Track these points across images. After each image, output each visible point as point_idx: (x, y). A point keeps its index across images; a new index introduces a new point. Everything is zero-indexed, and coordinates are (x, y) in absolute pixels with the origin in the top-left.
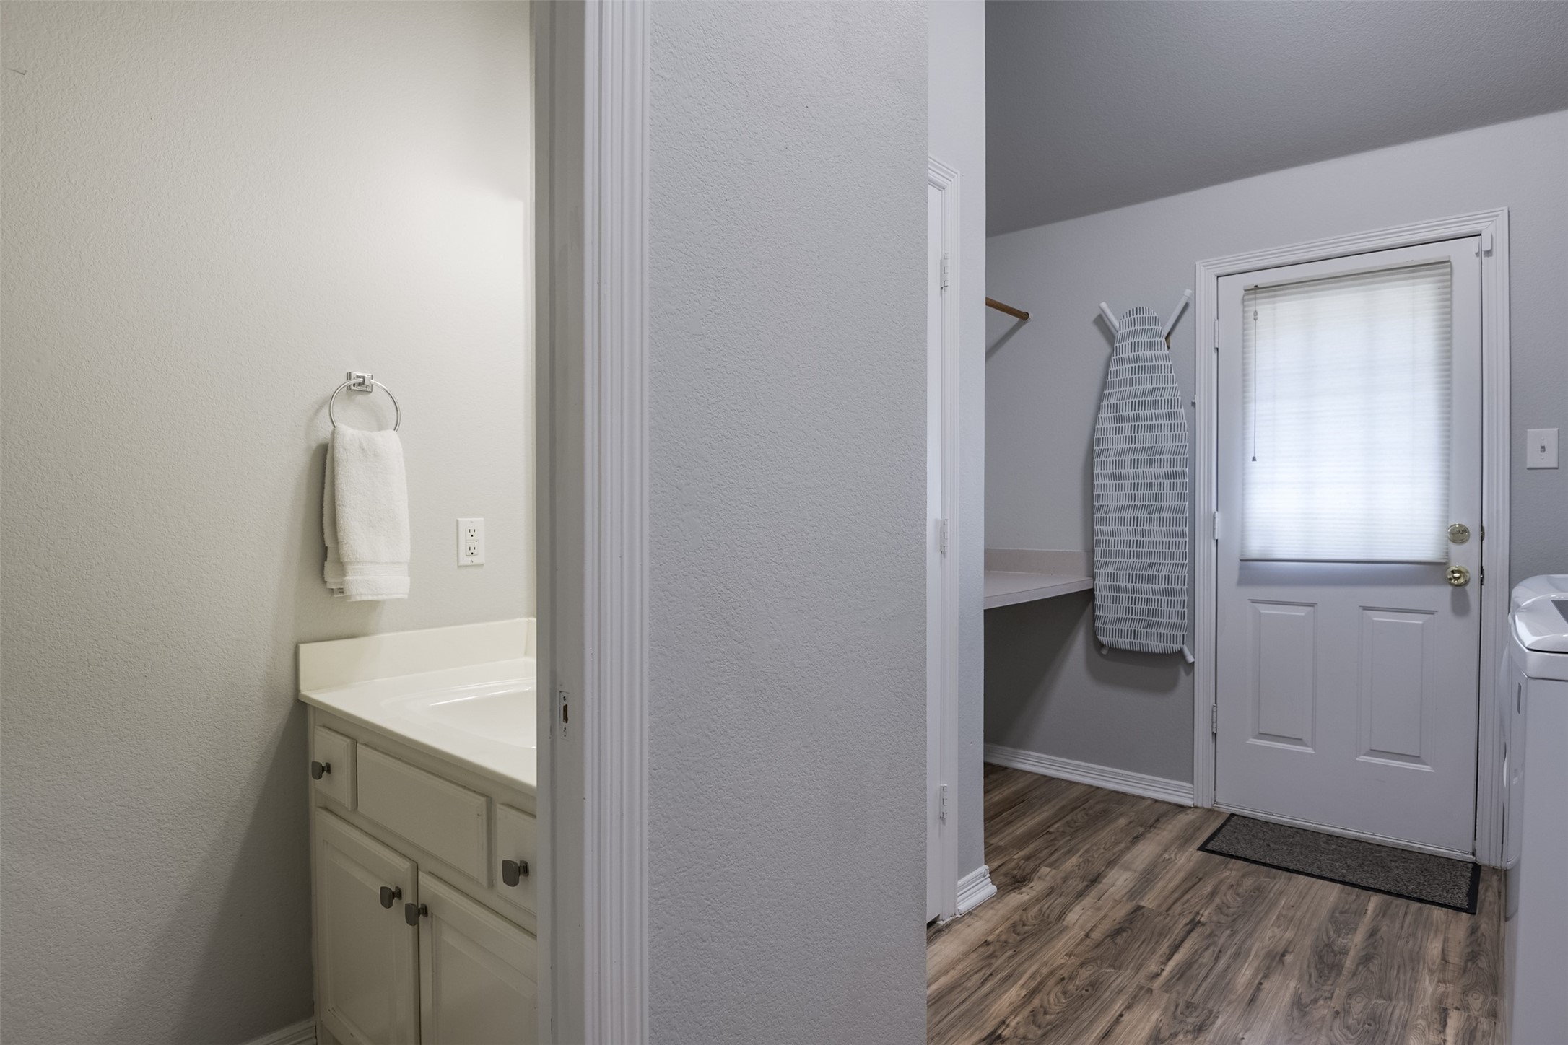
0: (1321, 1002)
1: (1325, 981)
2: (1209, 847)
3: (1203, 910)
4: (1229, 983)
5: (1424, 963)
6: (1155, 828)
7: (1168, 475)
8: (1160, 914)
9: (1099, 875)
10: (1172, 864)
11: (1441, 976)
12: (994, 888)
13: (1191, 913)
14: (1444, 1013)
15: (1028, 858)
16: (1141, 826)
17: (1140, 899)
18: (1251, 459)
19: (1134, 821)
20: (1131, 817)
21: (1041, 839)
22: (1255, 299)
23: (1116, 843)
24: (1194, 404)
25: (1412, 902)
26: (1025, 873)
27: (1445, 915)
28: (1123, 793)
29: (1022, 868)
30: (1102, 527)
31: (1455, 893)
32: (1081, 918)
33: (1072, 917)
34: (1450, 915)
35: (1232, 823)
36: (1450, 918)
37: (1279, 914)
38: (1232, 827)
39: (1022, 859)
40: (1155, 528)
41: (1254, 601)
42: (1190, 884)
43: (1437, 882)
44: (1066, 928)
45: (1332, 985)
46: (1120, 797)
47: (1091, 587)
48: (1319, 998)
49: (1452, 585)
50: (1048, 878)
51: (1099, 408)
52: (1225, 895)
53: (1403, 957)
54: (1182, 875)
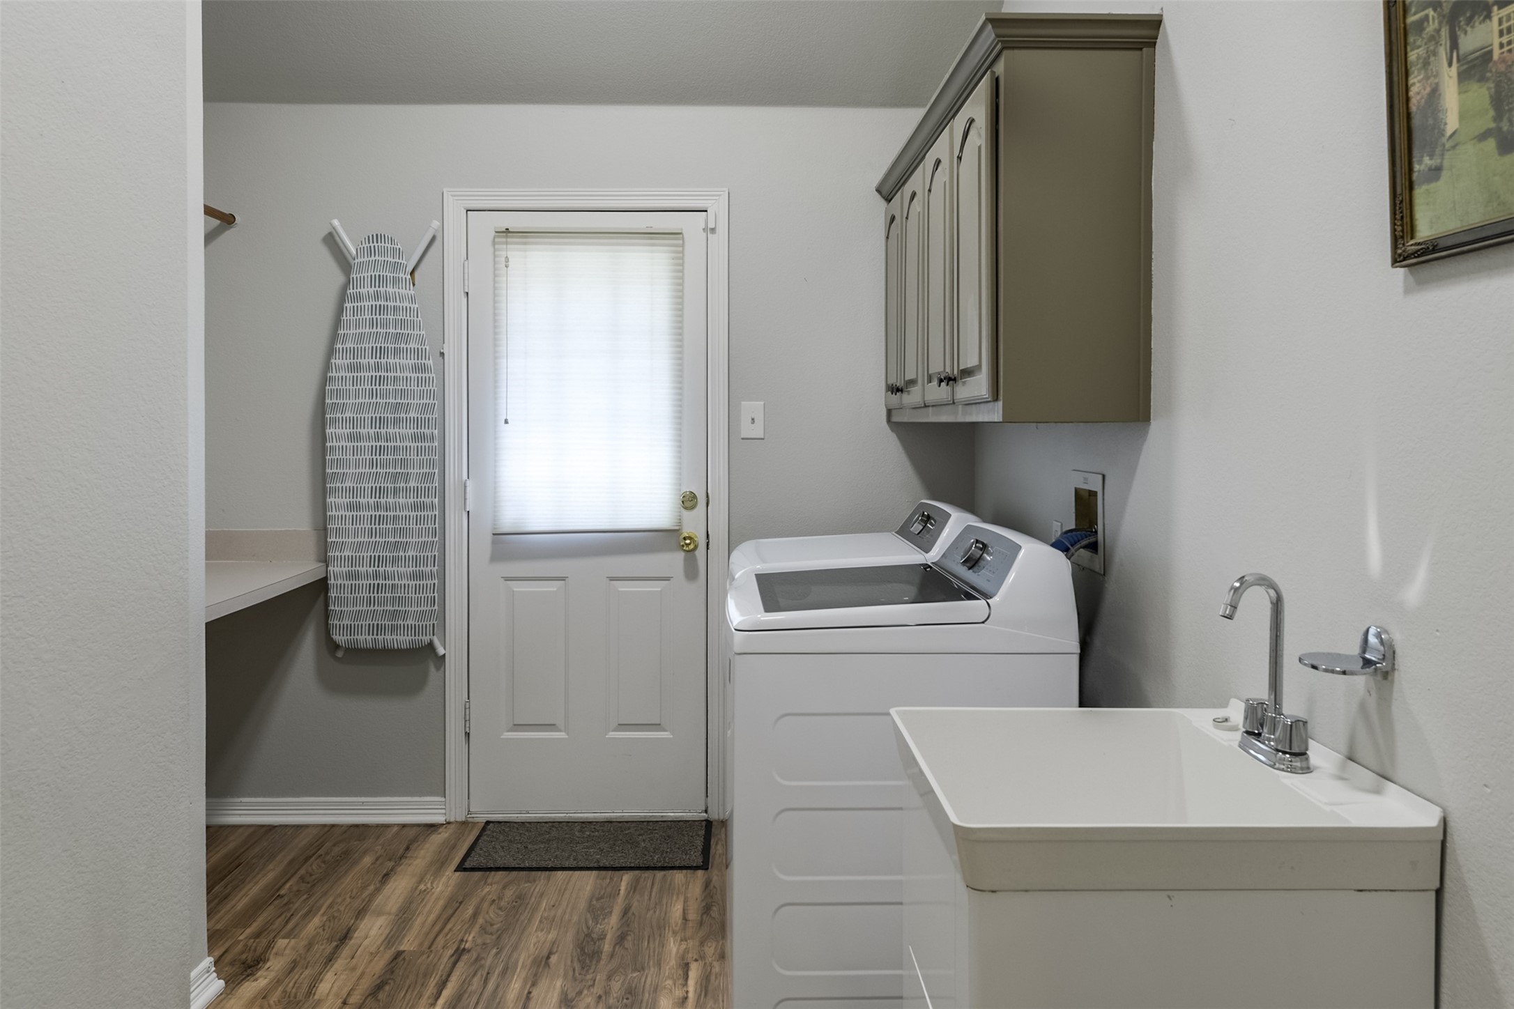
0: (585, 992)
1: (587, 971)
2: (467, 865)
3: (467, 935)
4: (499, 1003)
5: (669, 927)
6: (406, 857)
7: (416, 438)
8: (423, 954)
9: (349, 930)
10: (428, 896)
11: (683, 934)
12: (222, 982)
13: (454, 942)
14: (686, 967)
15: (257, 935)
16: (390, 860)
17: (398, 944)
18: (504, 421)
19: (381, 856)
20: (377, 852)
21: (272, 907)
22: (507, 243)
23: (364, 888)
24: (442, 354)
25: (657, 871)
26: (258, 954)
27: (684, 876)
28: (364, 825)
29: (253, 948)
30: (337, 500)
31: (692, 853)
32: (335, 985)
33: (323, 988)
34: (689, 876)
35: (488, 832)
36: (688, 879)
37: (542, 917)
38: (488, 836)
39: (250, 938)
40: (401, 500)
41: (507, 579)
42: (450, 911)
43: (677, 846)
44: (319, 1001)
45: (593, 972)
46: (360, 831)
47: (324, 575)
48: (583, 990)
49: (685, 550)
50: (287, 952)
51: (331, 352)
52: (487, 913)
53: (652, 927)
54: (441, 903)
